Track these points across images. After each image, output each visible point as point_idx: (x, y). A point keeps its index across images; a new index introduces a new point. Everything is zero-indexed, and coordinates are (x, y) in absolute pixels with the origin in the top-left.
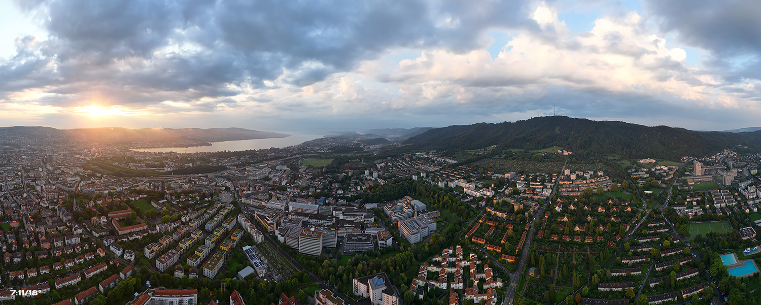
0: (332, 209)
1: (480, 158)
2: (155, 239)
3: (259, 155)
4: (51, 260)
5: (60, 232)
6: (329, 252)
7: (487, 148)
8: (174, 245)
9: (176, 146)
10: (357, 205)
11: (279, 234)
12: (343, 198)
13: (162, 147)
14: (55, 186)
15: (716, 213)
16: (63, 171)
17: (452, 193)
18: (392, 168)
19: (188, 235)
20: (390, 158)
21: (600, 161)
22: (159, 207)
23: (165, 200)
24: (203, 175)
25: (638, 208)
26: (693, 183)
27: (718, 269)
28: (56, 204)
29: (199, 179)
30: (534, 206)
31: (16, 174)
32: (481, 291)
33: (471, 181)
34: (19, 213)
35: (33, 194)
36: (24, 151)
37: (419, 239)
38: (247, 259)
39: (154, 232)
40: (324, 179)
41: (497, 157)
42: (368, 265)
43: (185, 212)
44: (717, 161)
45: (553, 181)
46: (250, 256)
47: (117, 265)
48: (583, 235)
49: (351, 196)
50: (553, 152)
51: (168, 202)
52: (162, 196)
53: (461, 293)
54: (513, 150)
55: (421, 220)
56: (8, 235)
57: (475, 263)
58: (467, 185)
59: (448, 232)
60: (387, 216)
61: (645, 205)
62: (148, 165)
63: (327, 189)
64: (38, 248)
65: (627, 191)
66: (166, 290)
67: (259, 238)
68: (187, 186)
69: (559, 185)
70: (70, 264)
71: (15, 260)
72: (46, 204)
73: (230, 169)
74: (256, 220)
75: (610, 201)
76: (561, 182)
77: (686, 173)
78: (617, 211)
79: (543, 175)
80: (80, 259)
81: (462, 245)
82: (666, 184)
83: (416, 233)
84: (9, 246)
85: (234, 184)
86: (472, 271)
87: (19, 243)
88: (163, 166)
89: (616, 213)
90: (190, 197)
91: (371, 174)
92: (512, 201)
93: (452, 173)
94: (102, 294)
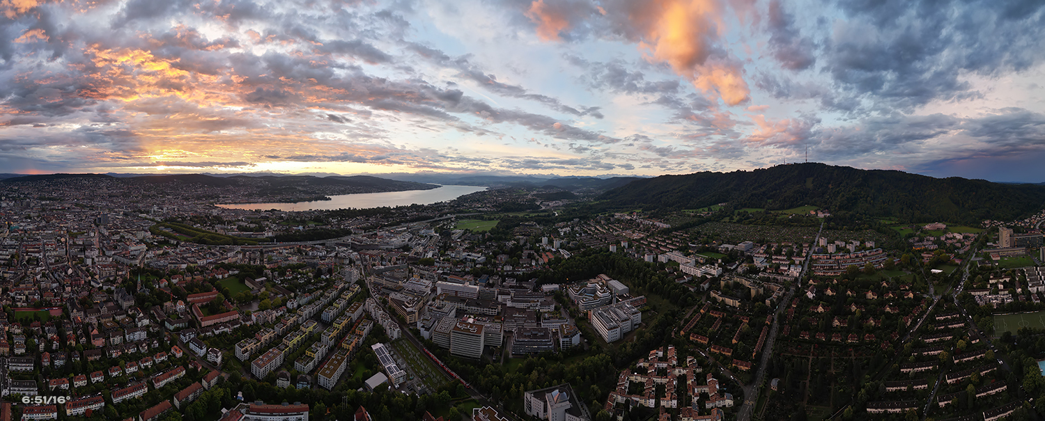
0: (496, 293)
1: (702, 221)
2: (250, 332)
3: (395, 214)
4: (107, 364)
5: (118, 323)
6: (492, 353)
7: (712, 207)
8: (276, 342)
9: (280, 201)
10: (531, 287)
11: (423, 327)
12: (512, 276)
13: (261, 202)
14: (111, 259)
15: (1032, 300)
16: (123, 237)
17: (664, 271)
18: (580, 234)
19: (296, 327)
20: (577, 220)
21: (871, 227)
22: (255, 288)
23: (264, 278)
24: (318, 242)
25: (923, 293)
26: (999, 258)
27: (1034, 382)
28: (113, 282)
29: (313, 249)
30: (777, 292)
31: (58, 240)
32: (703, 412)
33: (690, 254)
34: (62, 297)
35: (82, 270)
36: (69, 208)
37: (618, 336)
38: (378, 363)
39: (248, 323)
40: (487, 248)
41: (727, 219)
42: (546, 372)
43: (292, 294)
44: (1032, 227)
45: (804, 254)
46: (382, 358)
47: (199, 370)
48: (844, 332)
49: (523, 273)
50: (804, 215)
51: (268, 280)
52: (259, 271)
53: (674, 414)
54: (750, 211)
55: (621, 308)
56: (47, 328)
57: (694, 372)
58: (685, 260)
59: (656, 326)
60: (573, 302)
61: (932, 290)
62: (241, 228)
63: (490, 263)
64: (89, 346)
65: (908, 270)
66: (265, 406)
67: (395, 333)
68: (294, 260)
69: (812, 260)
70: (133, 369)
71: (57, 363)
72: (99, 284)
73: (355, 233)
74: (390, 307)
75: (885, 284)
76: (814, 257)
77: (988, 244)
78: (894, 298)
79: (790, 246)
80: (146, 361)
81: (676, 345)
82: (961, 258)
83: (615, 328)
84: (49, 343)
85: (360, 255)
86: (689, 382)
87: (63, 339)
88: (261, 229)
89: (893, 301)
90: (300, 274)
91: (551, 242)
92: (747, 283)
93: (664, 241)
94: (178, 411)
